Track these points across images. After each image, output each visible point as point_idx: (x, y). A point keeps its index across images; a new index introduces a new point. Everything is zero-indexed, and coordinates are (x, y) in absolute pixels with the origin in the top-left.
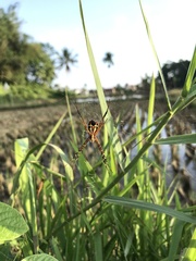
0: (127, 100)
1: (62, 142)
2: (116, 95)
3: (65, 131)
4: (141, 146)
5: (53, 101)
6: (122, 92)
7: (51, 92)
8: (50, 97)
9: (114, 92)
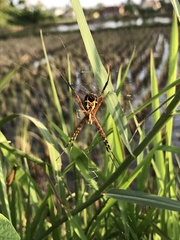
0: (144, 26)
1: (34, 101)
2: (125, 18)
3: (39, 82)
4: (158, 115)
5: (15, 29)
6: (136, 13)
7: (11, 13)
8: (10, 22)
9: (122, 11)
